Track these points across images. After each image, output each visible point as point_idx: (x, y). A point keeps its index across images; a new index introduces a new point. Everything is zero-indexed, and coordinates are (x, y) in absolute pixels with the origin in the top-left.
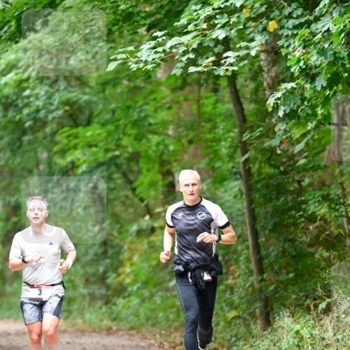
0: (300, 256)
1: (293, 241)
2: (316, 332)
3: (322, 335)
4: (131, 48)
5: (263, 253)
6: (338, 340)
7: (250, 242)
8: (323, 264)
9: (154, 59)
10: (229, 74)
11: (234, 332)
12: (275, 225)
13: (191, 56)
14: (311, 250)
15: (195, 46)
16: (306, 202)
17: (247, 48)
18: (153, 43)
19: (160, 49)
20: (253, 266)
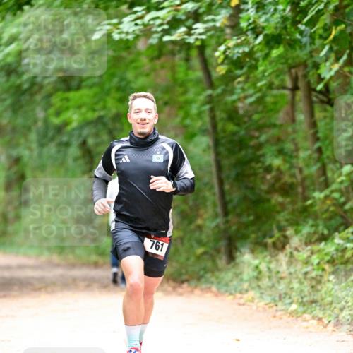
0: (258, 201)
1: (252, 188)
2: (272, 266)
3: (277, 269)
4: (115, 21)
5: (228, 198)
6: (290, 274)
7: (216, 189)
8: (278, 208)
9: (134, 31)
10: (198, 43)
11: (203, 265)
12: (238, 175)
13: (166, 27)
14: (268, 196)
15: (169, 19)
16: (263, 155)
17: (213, 20)
18: (133, 16)
19: (139, 22)
20: (219, 210)
